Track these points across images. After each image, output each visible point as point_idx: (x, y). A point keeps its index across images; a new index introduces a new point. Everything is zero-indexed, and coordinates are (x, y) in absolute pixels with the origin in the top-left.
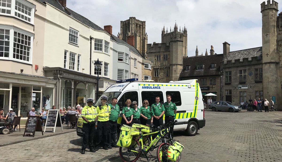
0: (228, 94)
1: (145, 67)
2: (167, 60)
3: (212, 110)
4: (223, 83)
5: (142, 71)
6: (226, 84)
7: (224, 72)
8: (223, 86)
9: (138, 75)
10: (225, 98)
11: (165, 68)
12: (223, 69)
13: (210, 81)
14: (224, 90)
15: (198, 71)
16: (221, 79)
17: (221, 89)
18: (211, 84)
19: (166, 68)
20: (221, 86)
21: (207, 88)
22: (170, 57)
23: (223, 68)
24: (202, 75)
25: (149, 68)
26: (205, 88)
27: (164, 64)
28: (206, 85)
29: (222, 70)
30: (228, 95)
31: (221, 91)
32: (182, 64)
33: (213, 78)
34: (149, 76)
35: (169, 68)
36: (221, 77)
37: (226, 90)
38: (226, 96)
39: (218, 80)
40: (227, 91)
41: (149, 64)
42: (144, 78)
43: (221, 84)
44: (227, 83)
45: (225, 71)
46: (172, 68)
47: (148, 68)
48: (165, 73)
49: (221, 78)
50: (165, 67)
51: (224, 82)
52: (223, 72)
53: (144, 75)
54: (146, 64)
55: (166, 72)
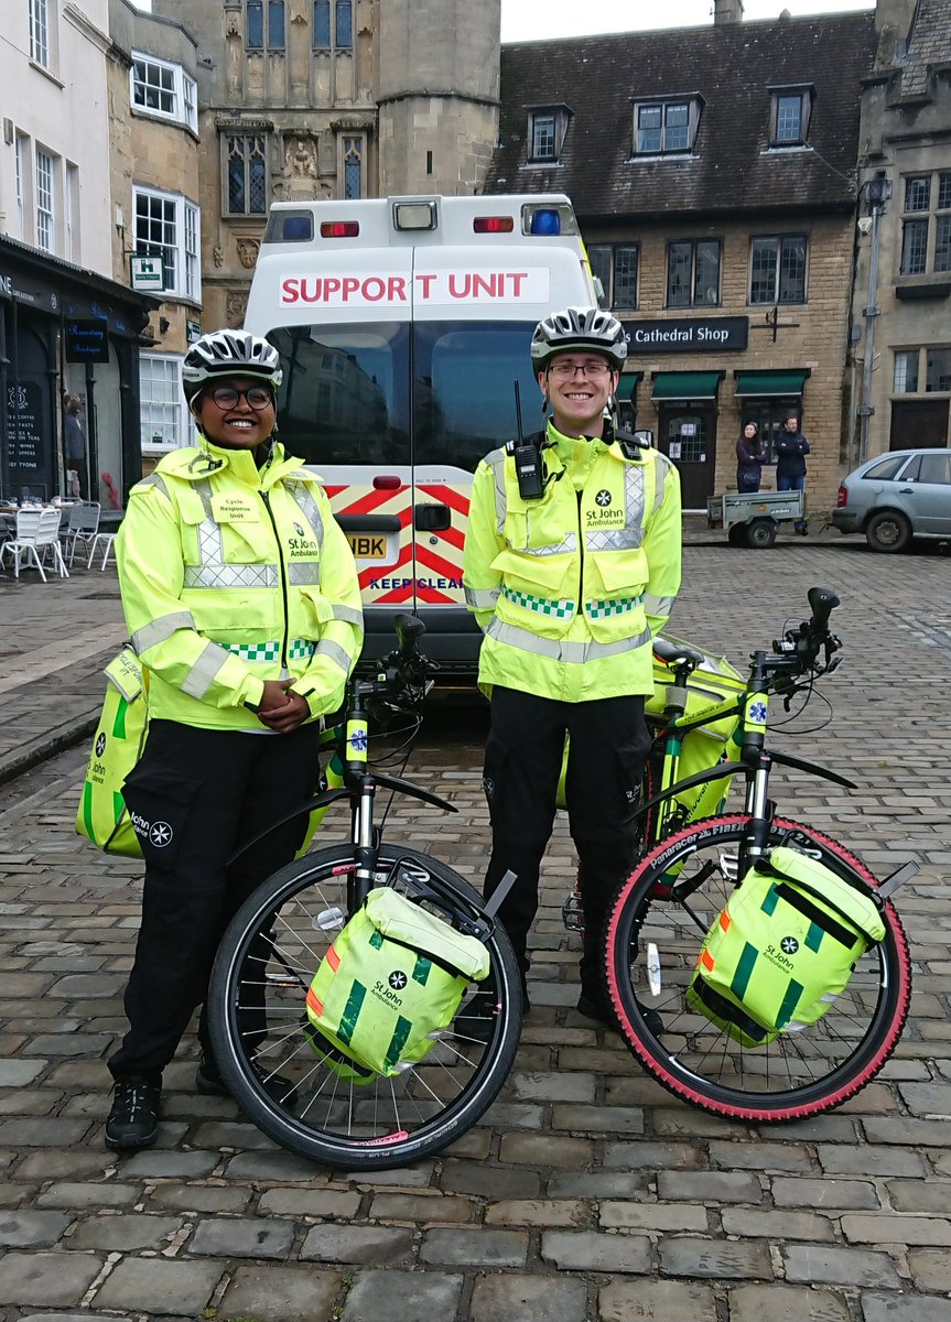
0: (912, 385)
1: (139, 100)
2: (343, 48)
3: (861, 539)
4: (872, 283)
5: (113, 137)
6: (905, 296)
7: (891, 175)
8: (871, 317)
9: (72, 167)
10: (879, 427)
11: (335, 129)
12: (890, 153)
13: (756, 266)
14: (875, 353)
15: (643, 172)
16: (856, 250)
17: (850, 343)
18: (761, 292)
19: (340, 136)
20: (857, 312)
21: (723, 335)
22: (376, 18)
23: (891, 141)
24: (690, 204)
25: (178, 114)
26: (704, 334)
27: (322, 85)
28: (718, 305)
29: (877, 157)
30: (913, 395)
31: (849, 361)
32: (496, 95)
33: (782, 237)
34: (179, 193)
35: (371, 131)
36: (865, 223)
37: (898, 351)
38: (896, 404)
39: (827, 261)
40: (903, 363)
41: (178, 74)
42: (135, 215)
43: (860, 299)
44: (915, 280)
45: (909, 168)
46: (402, 126)
47: (167, 107)
48: (329, 182)
49: (863, 242)
50: (334, 118)
51: (887, 275)
52: (882, 174)
53: (137, 182)
54: (147, 60)
55: (341, 166)
